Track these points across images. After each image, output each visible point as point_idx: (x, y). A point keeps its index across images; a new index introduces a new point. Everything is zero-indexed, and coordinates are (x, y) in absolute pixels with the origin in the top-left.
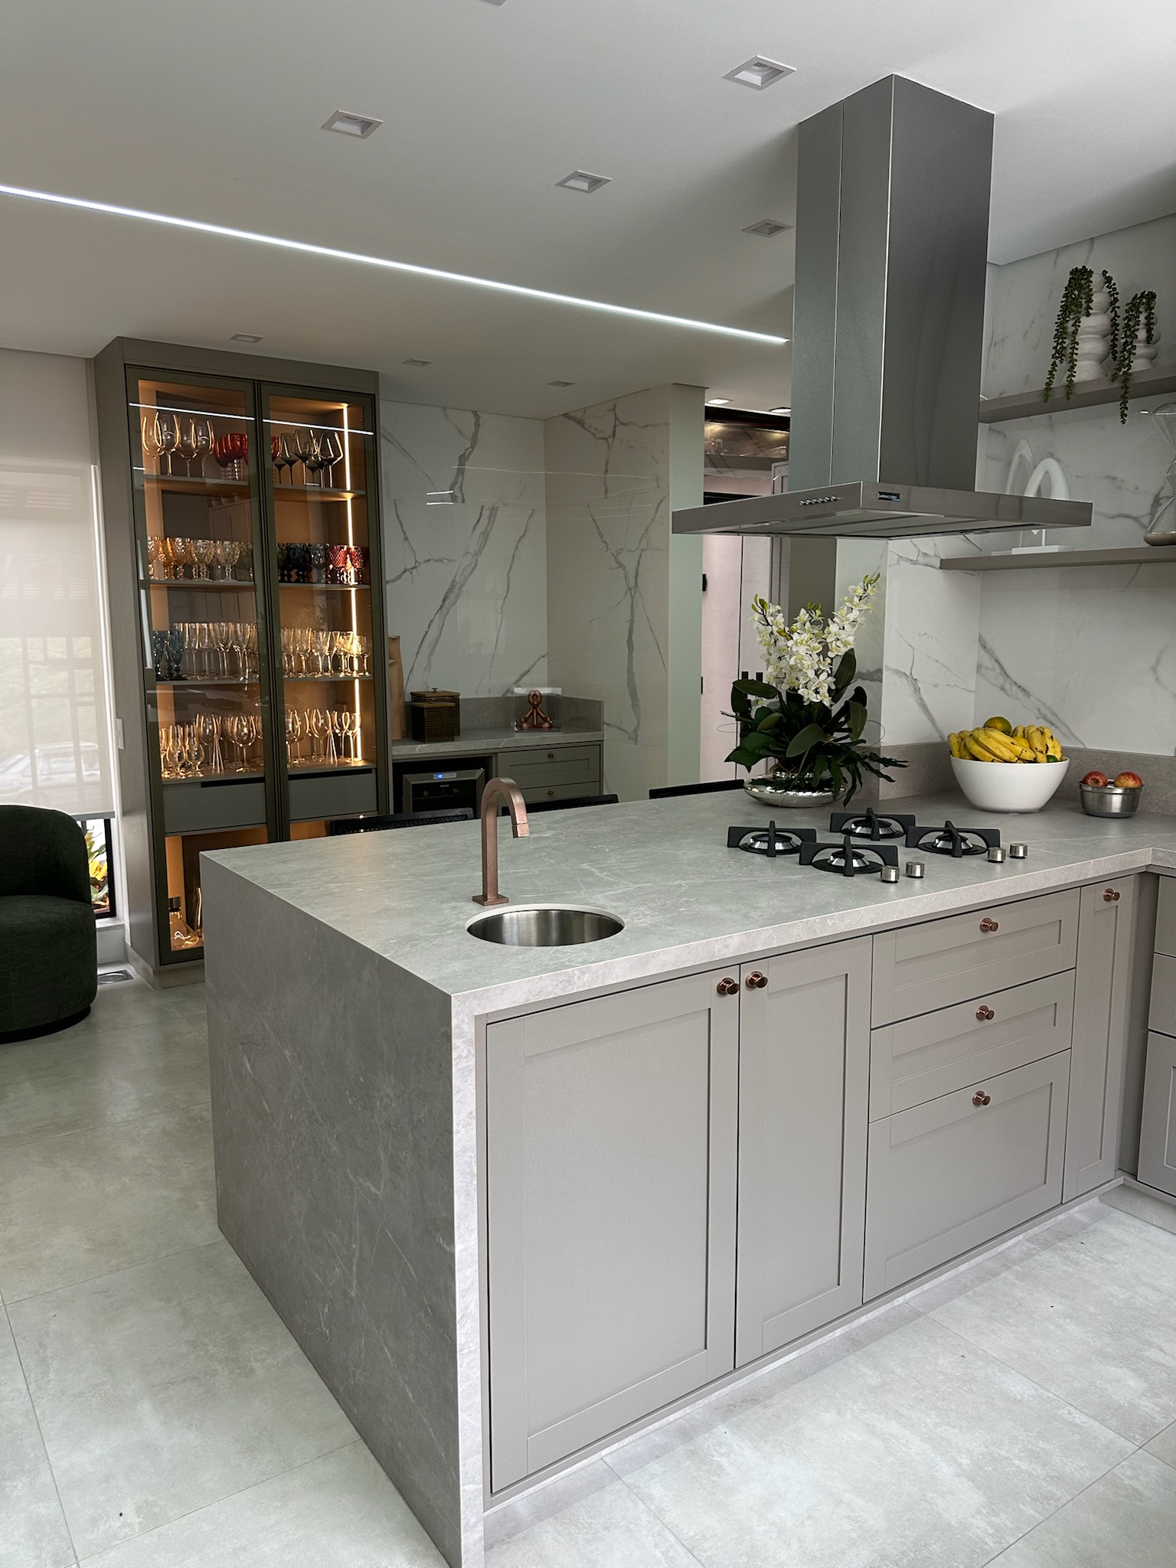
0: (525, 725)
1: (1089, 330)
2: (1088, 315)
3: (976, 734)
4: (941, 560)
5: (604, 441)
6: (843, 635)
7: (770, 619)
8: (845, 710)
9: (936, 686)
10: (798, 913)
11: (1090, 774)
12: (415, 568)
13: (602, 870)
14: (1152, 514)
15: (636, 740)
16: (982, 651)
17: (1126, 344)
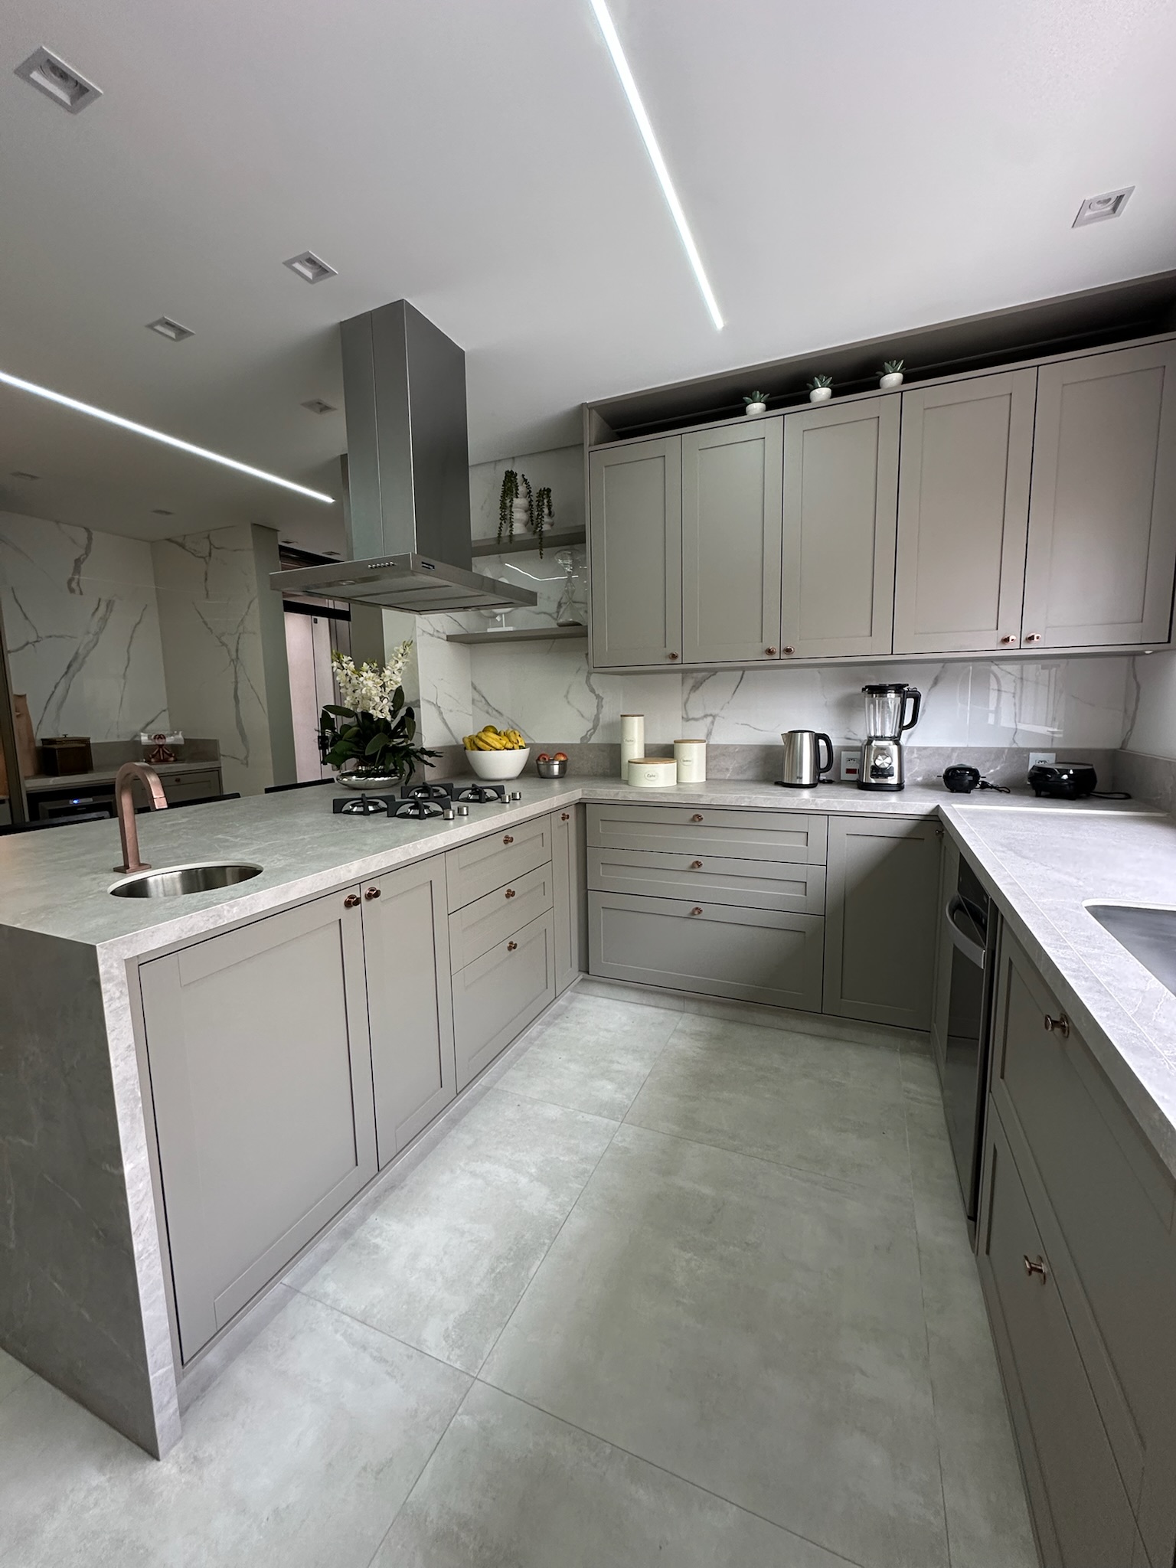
0: (153, 760)
1: (519, 506)
2: (517, 497)
3: (480, 735)
4: (447, 636)
5: (202, 560)
6: (394, 677)
7: (345, 665)
8: (401, 724)
9: (451, 711)
10: (397, 843)
11: (541, 755)
12: (37, 641)
13: (236, 837)
14: (558, 612)
15: (247, 764)
16: (474, 690)
17: (538, 514)
